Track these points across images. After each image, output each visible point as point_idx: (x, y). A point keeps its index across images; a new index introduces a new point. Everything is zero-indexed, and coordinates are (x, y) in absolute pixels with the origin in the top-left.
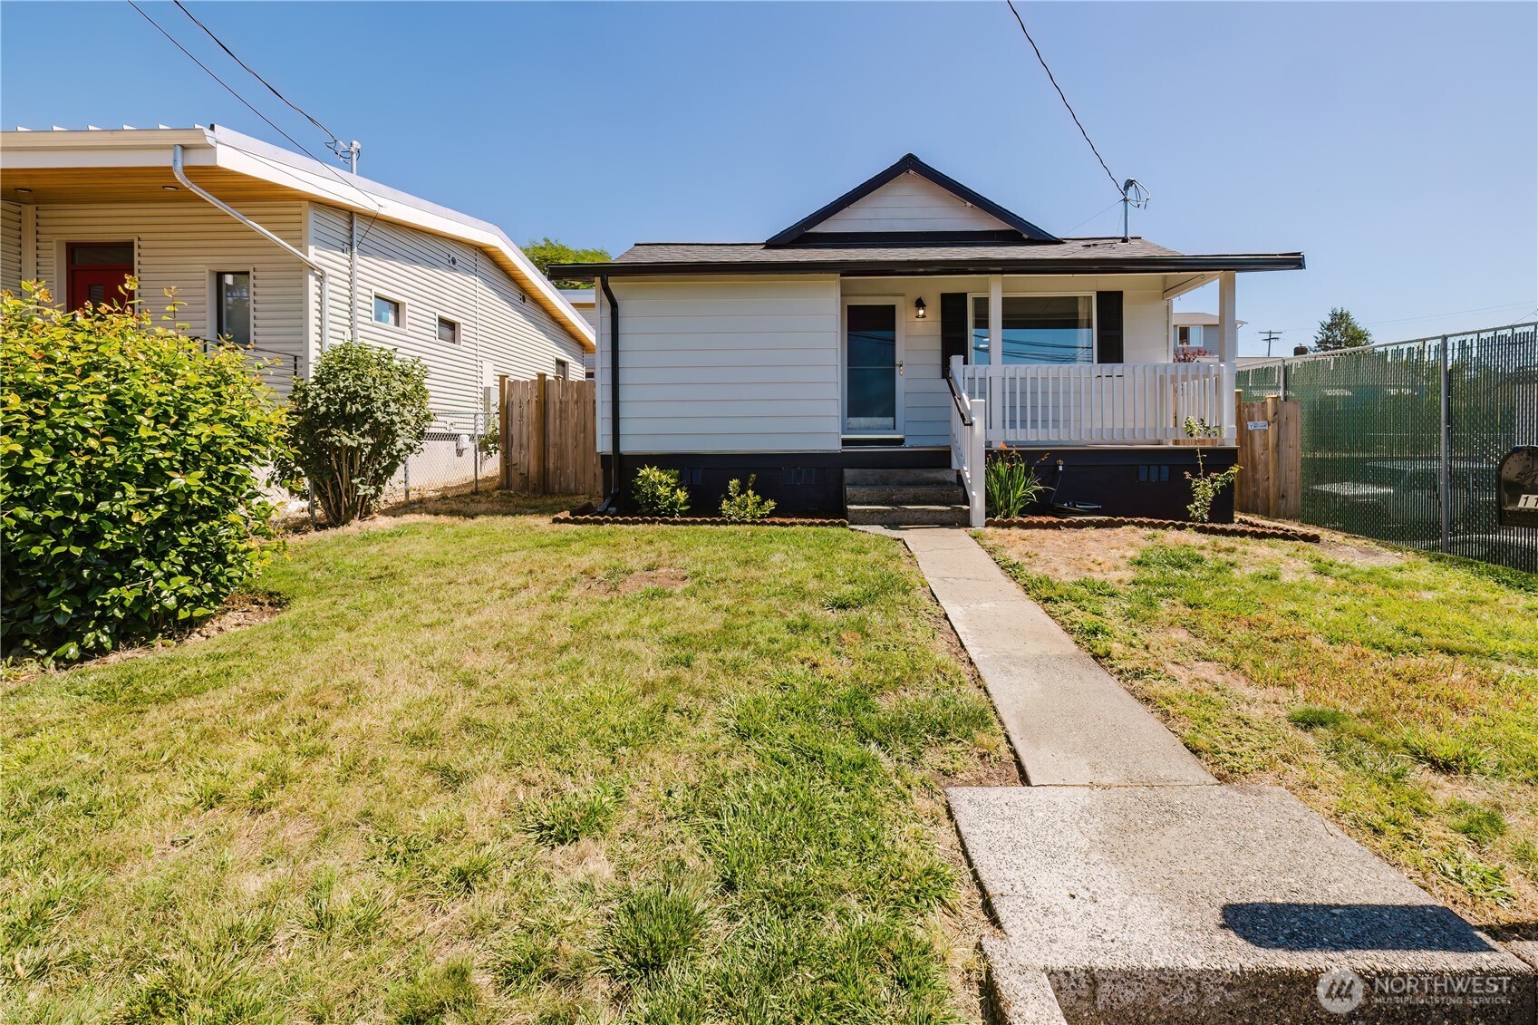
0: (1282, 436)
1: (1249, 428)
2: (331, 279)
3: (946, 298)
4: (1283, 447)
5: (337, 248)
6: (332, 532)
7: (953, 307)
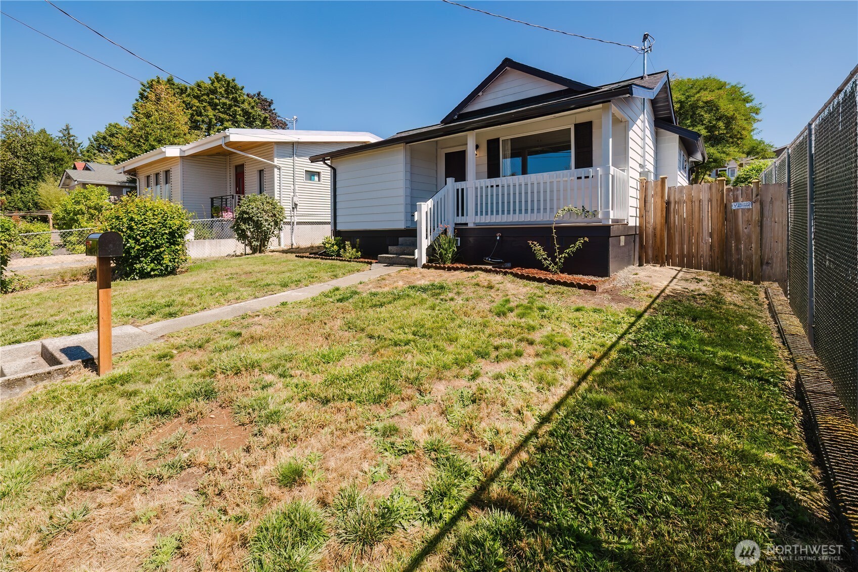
0: (766, 213)
1: (733, 208)
2: (283, 168)
3: (490, 142)
4: (767, 222)
5: (287, 157)
6: (253, 255)
7: (493, 146)
